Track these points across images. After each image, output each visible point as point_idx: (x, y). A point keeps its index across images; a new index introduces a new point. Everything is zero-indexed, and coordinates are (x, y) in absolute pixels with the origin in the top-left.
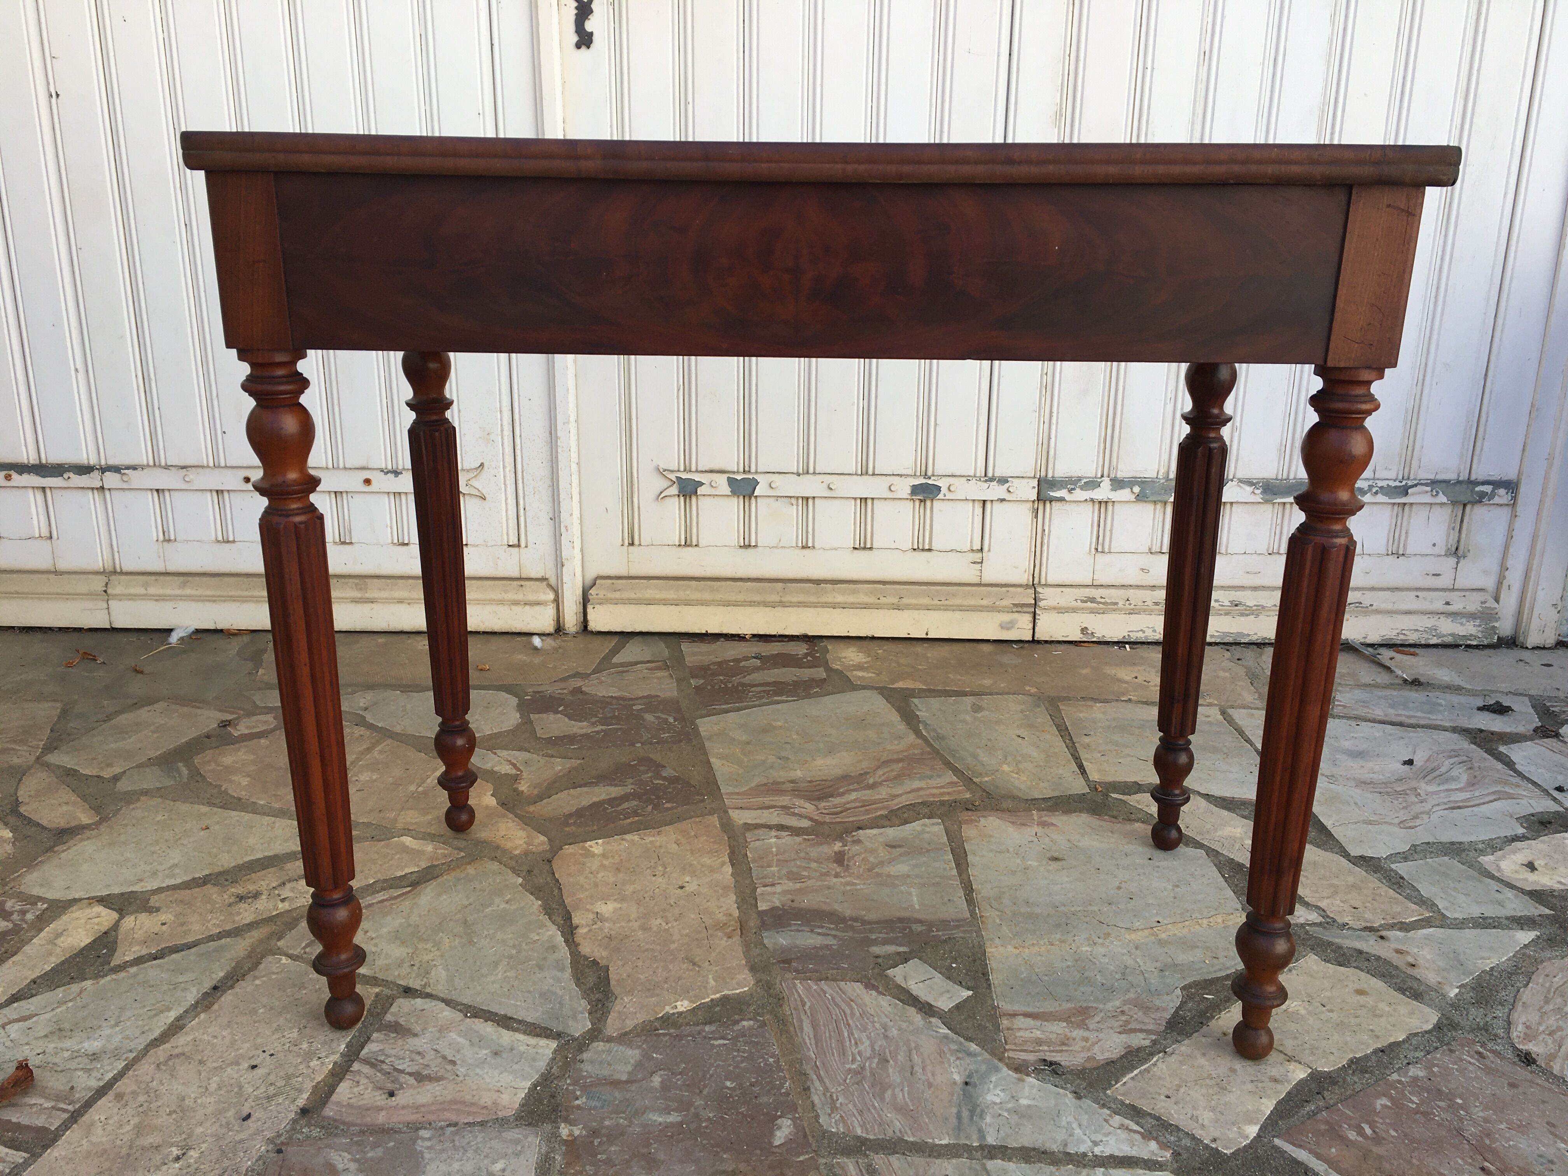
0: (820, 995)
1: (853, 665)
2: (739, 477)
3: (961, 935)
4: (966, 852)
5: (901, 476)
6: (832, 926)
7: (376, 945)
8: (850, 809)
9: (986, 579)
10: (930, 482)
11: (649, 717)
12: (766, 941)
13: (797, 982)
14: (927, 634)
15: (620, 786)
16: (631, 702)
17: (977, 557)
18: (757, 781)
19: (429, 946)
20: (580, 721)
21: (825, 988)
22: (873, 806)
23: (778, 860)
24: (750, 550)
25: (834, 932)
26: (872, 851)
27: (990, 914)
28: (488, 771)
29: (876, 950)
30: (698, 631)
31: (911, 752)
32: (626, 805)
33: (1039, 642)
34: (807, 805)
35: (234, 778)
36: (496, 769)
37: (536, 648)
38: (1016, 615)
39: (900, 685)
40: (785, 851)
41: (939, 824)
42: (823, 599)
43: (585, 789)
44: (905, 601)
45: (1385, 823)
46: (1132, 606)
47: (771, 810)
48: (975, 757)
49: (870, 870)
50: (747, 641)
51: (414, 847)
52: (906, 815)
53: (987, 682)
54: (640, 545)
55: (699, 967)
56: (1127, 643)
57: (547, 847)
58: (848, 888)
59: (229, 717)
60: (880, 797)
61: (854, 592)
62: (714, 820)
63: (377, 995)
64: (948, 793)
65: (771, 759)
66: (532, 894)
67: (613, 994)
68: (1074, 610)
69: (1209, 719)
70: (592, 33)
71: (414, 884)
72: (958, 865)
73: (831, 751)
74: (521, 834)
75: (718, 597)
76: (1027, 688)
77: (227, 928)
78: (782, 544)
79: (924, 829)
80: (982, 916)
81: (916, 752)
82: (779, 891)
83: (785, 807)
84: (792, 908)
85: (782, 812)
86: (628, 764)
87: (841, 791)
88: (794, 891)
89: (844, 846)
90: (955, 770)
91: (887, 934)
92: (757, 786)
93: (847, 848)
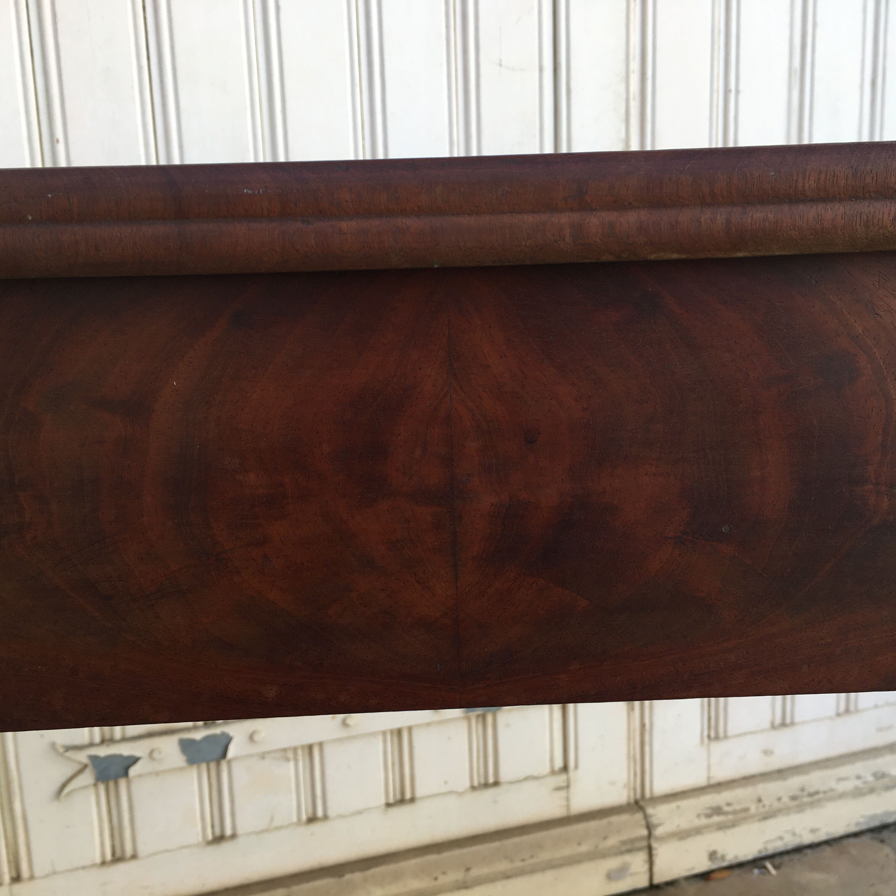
2: (198, 736)
9: (576, 809)
17: (561, 779)
24: (225, 846)
33: (658, 886)
38: (628, 858)
44: (475, 873)
46: (766, 808)
54: (32, 877)
56: (765, 859)
61: (397, 877)
68: (697, 831)
78: (276, 824)
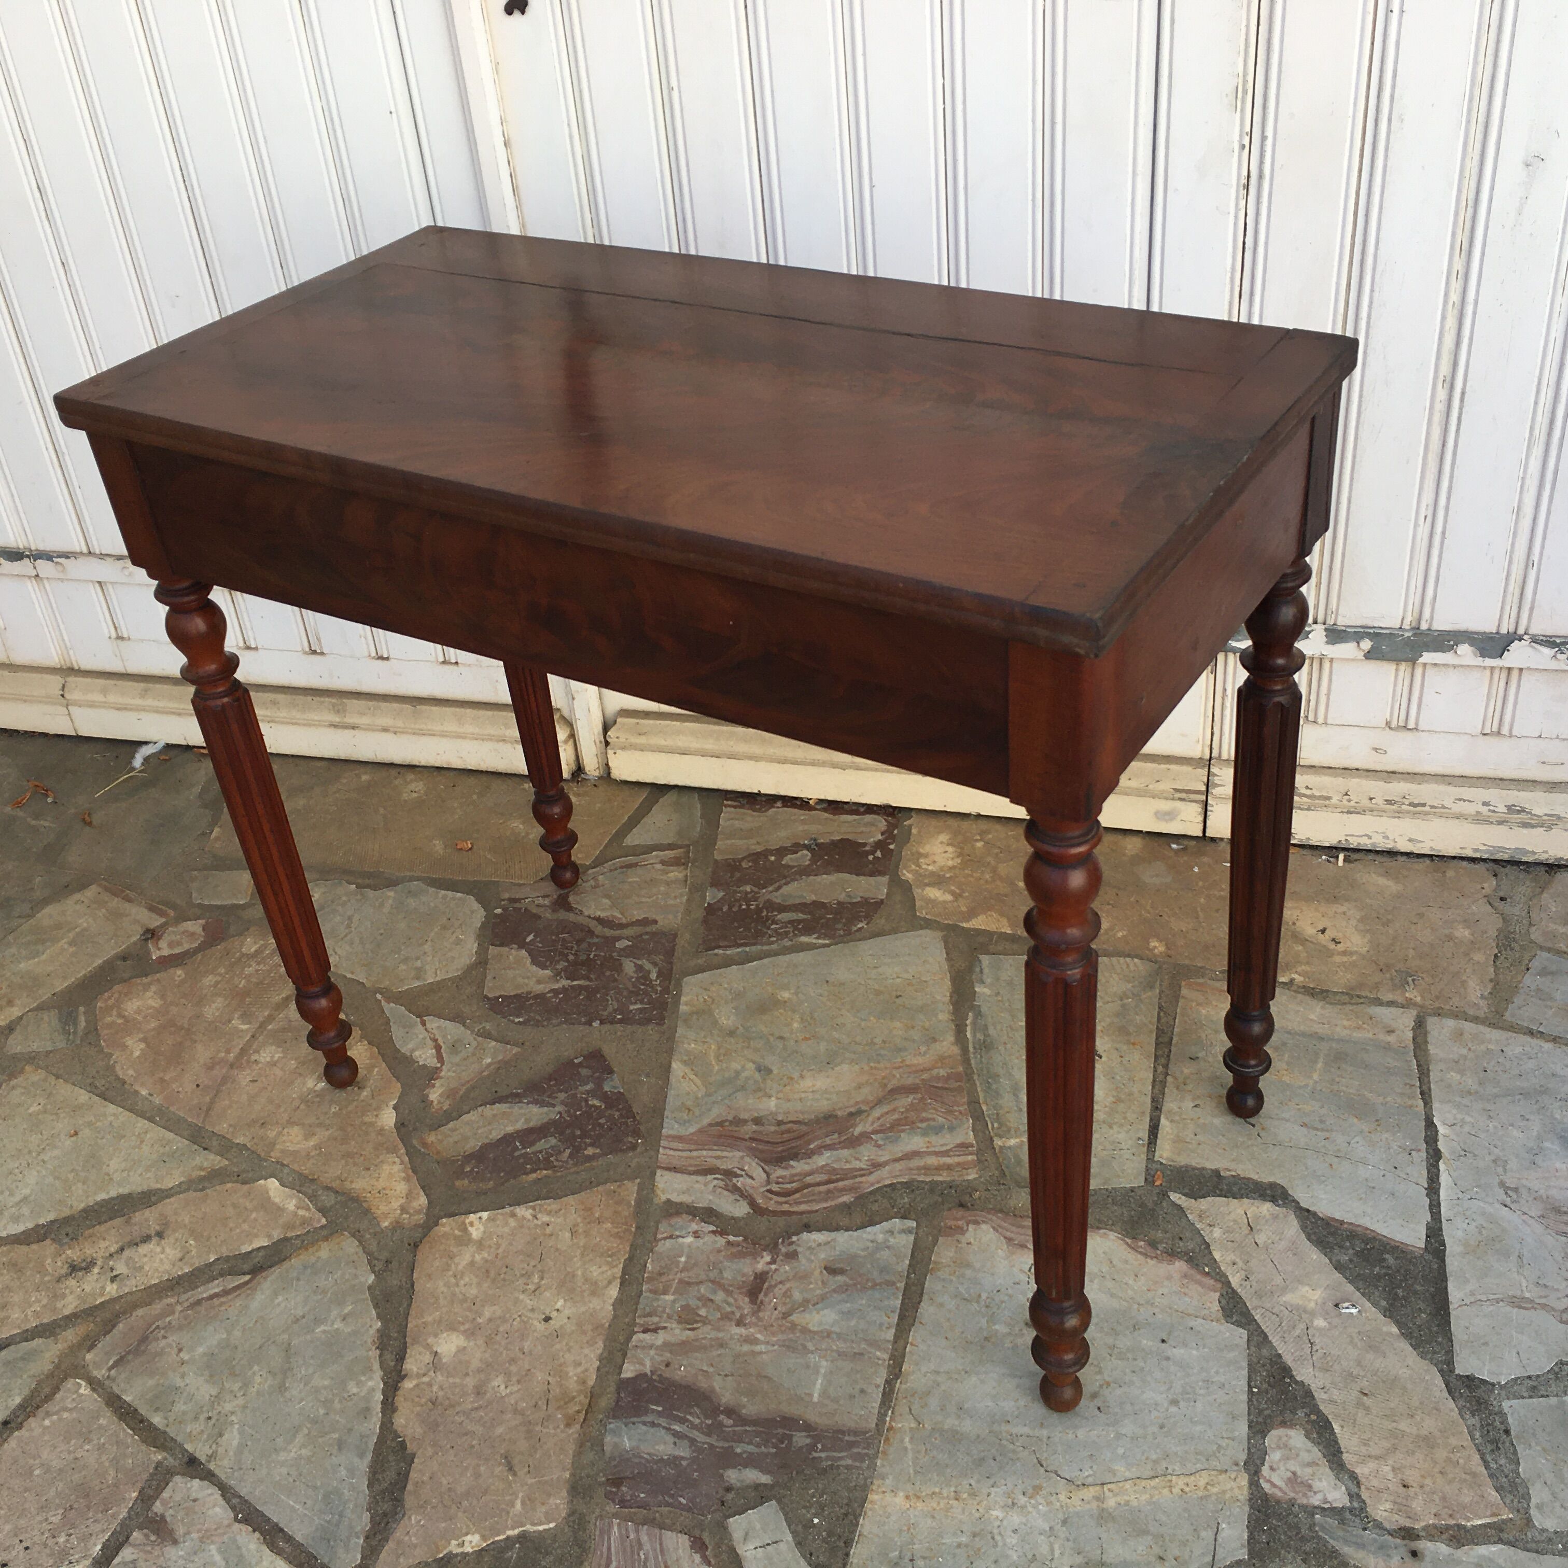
0: (632, 1552)
1: (932, 874)
3: (849, 1462)
4: (922, 1294)
6: (697, 1421)
7: (183, 1376)
8: (808, 1186)
11: (629, 966)
12: (608, 1439)
13: (616, 1521)
15: (547, 1105)
16: (618, 933)
18: (717, 1112)
19: (236, 1386)
20: (544, 967)
21: (644, 1538)
22: (841, 1184)
23: (681, 1281)
25: (696, 1434)
26: (803, 1277)
27: (903, 1423)
28: (405, 1057)
29: (733, 1476)
30: (748, 791)
31: (935, 1072)
32: (541, 1145)
33: (1213, 839)
34: (757, 1171)
35: (129, 1042)
36: (417, 1054)
38: (1178, 804)
39: (978, 923)
40: (696, 1264)
41: (910, 1231)
43: (503, 1107)
45: (1544, 1306)
47: (710, 1177)
49: (786, 1315)
50: (811, 809)
51: (277, 1200)
52: (875, 1207)
55: (515, 1474)
56: (1344, 849)
57: (421, 1218)
58: (746, 1348)
59: (156, 921)
60: (858, 1164)
62: (631, 1190)
63: (159, 1464)
64: (949, 1167)
65: (748, 1072)
66: (376, 1306)
67: (403, 1506)
69: (1391, 1039)
71: (257, 1270)
72: (902, 1317)
73: (830, 1062)
74: (401, 1188)
76: (1154, 943)
77: (45, 1321)
79: (887, 1240)
80: (891, 1428)
81: (942, 1072)
82: (659, 1342)
83: (729, 1174)
84: (662, 1379)
85: (721, 1184)
86: (570, 1063)
87: (812, 1146)
88: (678, 1344)
89: (773, 1262)
90: (978, 1117)
91: (758, 1446)
92: (710, 1125)
93: (773, 1267)
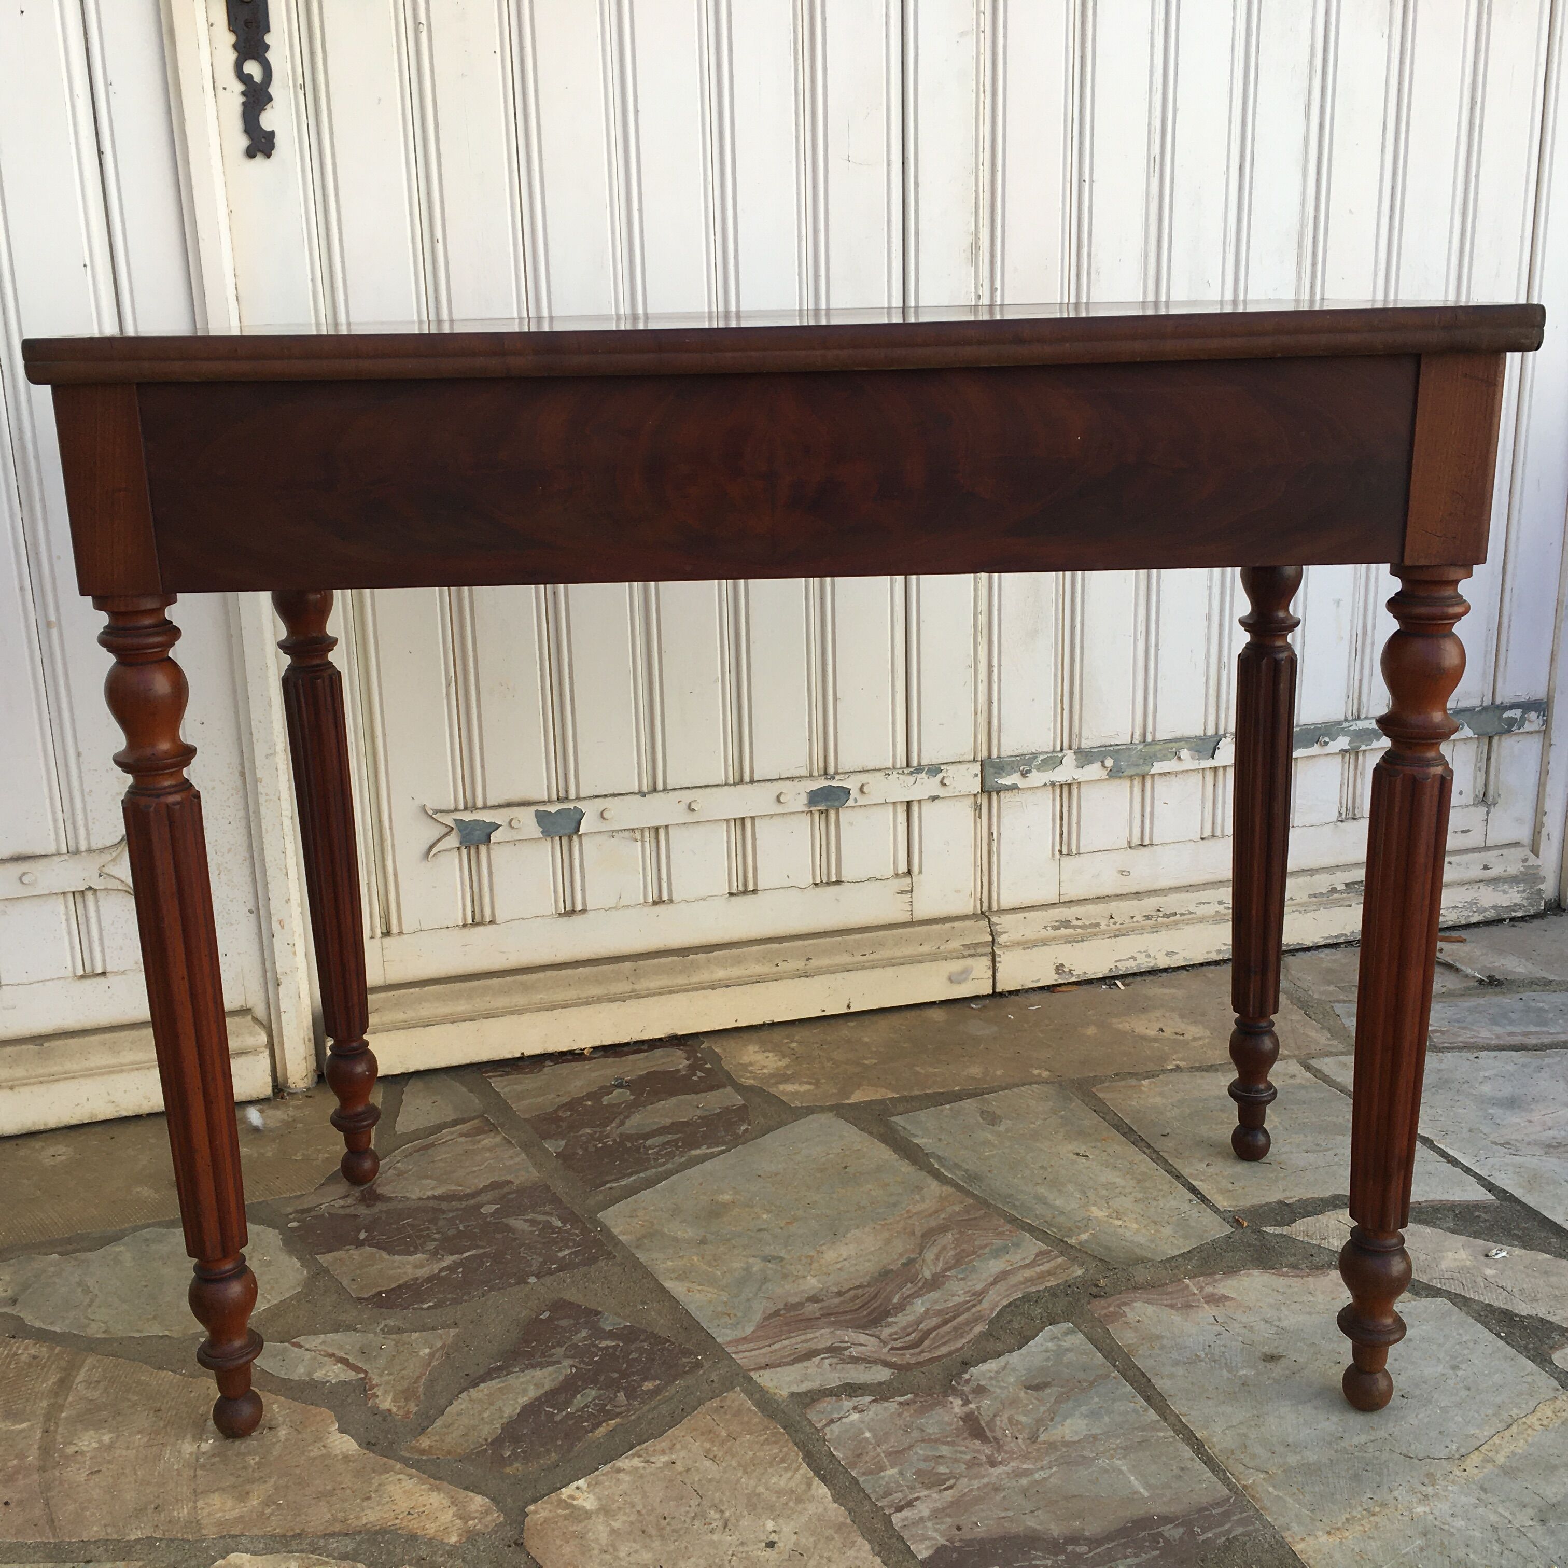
1: (771, 1075)
2: (553, 809)
3: (1240, 1530)
4: (1144, 1375)
5: (791, 779)
8: (927, 1333)
9: (919, 914)
10: (835, 783)
11: (518, 1224)
14: (849, 1007)
15: (549, 1364)
16: (472, 1202)
17: (905, 883)
18: (759, 1309)
20: (410, 1253)
22: (960, 1319)
24: (575, 919)
26: (1012, 1403)
27: (1251, 1479)
28: (304, 1383)
30: (510, 1056)
31: (949, 1210)
32: (579, 1402)
33: (1002, 994)
34: (862, 1338)
36: (318, 1375)
37: (256, 1130)
38: (969, 962)
39: (859, 1097)
40: (886, 1434)
41: (1072, 1331)
42: (695, 979)
43: (494, 1384)
44: (814, 963)
46: (1118, 926)
47: (816, 1359)
48: (1042, 1200)
49: (1033, 1440)
50: (589, 1059)
52: (1016, 1325)
53: (975, 1071)
54: (401, 933)
56: (1117, 977)
57: (496, 1516)
58: (1024, 1481)
60: (959, 1299)
61: (738, 961)
62: (741, 1399)
64: (1049, 1273)
65: (757, 1266)
68: (1044, 942)
70: (272, 134)
72: (1147, 1399)
73: (835, 1233)
74: (437, 1499)
75: (537, 997)
76: (1035, 1072)
78: (624, 902)
79: (1059, 1346)
80: (1245, 1487)
81: (957, 1209)
82: (926, 1513)
83: (832, 1350)
84: (969, 1543)
85: (835, 1360)
86: (537, 1320)
87: (895, 1301)
88: (948, 1507)
89: (966, 1402)
90: (1031, 1229)
91: (1136, 1555)
92: (766, 1319)
93: (973, 1406)
